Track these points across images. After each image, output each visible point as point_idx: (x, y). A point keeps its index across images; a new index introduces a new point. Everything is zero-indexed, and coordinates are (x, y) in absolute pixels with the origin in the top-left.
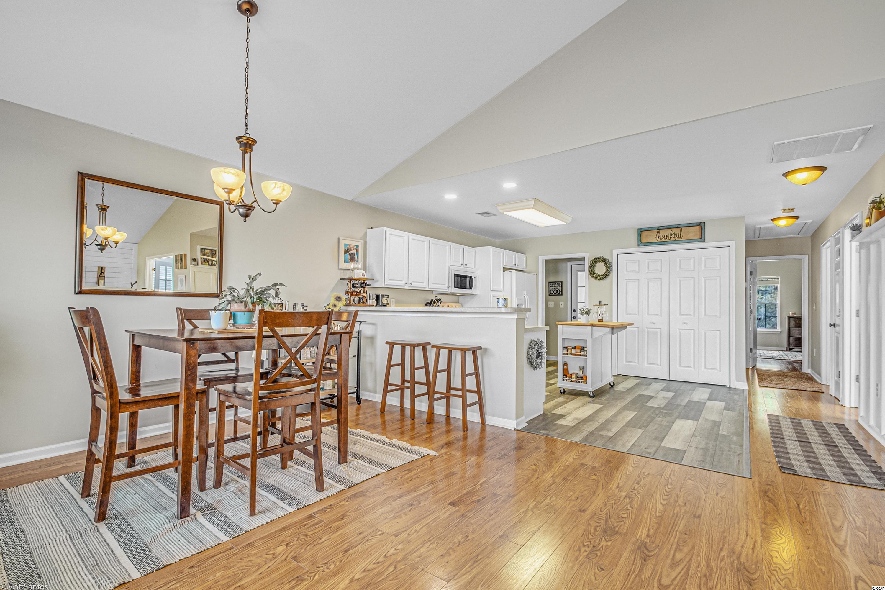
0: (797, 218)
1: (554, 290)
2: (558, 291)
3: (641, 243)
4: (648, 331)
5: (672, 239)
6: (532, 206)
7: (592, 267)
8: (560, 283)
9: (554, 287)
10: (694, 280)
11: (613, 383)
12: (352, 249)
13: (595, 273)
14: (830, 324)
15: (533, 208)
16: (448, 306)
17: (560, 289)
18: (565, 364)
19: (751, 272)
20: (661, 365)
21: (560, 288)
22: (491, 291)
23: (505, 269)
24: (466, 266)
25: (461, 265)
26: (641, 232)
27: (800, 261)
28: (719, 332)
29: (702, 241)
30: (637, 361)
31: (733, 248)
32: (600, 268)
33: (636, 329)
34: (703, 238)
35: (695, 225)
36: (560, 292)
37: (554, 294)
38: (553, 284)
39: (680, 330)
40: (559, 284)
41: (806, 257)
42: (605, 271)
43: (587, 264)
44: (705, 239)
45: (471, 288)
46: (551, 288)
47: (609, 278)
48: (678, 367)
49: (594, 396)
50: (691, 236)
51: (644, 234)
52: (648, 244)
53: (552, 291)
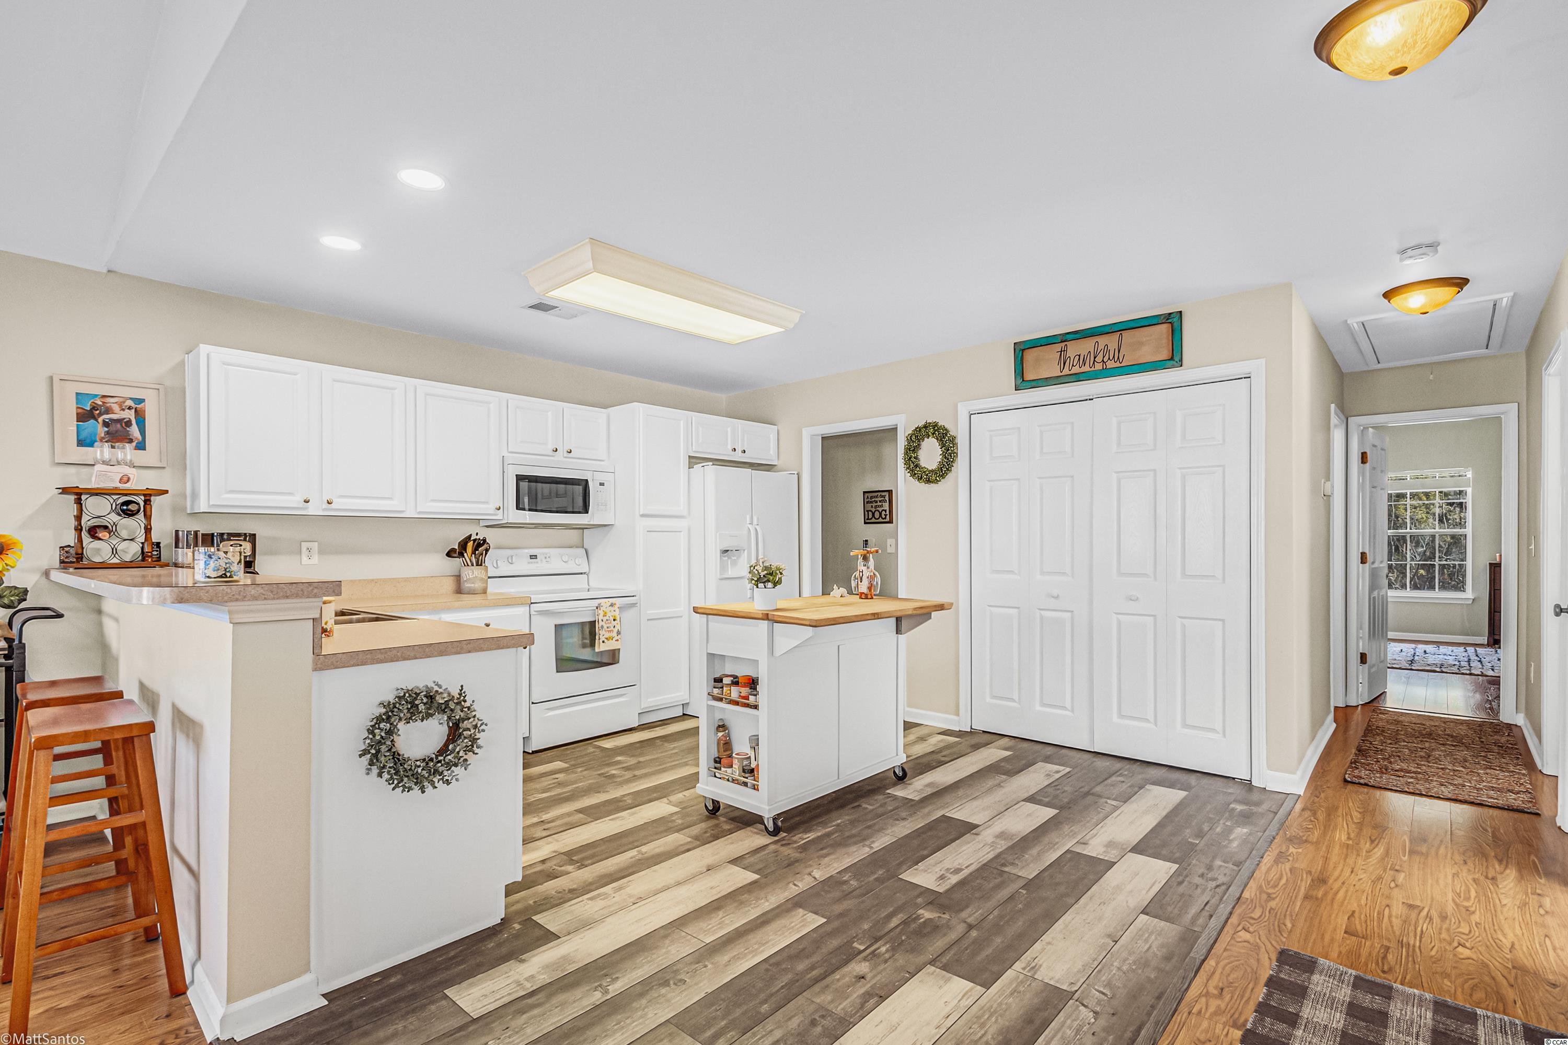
0: (1461, 283)
1: (873, 510)
2: (884, 512)
3: (1022, 381)
4: (1042, 617)
5: (1099, 366)
6: (590, 265)
7: (912, 449)
8: (887, 494)
9: (874, 505)
10: (1155, 476)
11: (903, 770)
12: (116, 408)
13: (917, 466)
14: (1557, 606)
15: (596, 270)
16: (533, 557)
17: (887, 509)
18: (722, 727)
19: (1364, 458)
20: (1073, 711)
21: (886, 506)
22: (643, 516)
23: (693, 461)
24: (570, 455)
25: (552, 453)
26: (1023, 350)
27: (1497, 421)
28: (1220, 623)
29: (1173, 367)
30: (1016, 697)
31: (1259, 382)
32: (930, 455)
33: (1014, 612)
34: (1177, 358)
35: (1155, 321)
36: (886, 515)
37: (873, 520)
38: (872, 497)
39: (1120, 617)
40: (884, 497)
41: (1509, 413)
42: (939, 458)
43: (902, 443)
44: (1181, 360)
45: (585, 510)
46: (869, 507)
47: (950, 476)
48: (1115, 718)
49: (776, 831)
50: (1147, 354)
51: (1030, 356)
52: (1040, 383)
53: (870, 513)
